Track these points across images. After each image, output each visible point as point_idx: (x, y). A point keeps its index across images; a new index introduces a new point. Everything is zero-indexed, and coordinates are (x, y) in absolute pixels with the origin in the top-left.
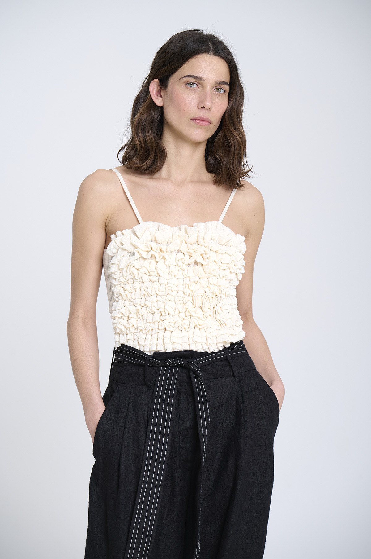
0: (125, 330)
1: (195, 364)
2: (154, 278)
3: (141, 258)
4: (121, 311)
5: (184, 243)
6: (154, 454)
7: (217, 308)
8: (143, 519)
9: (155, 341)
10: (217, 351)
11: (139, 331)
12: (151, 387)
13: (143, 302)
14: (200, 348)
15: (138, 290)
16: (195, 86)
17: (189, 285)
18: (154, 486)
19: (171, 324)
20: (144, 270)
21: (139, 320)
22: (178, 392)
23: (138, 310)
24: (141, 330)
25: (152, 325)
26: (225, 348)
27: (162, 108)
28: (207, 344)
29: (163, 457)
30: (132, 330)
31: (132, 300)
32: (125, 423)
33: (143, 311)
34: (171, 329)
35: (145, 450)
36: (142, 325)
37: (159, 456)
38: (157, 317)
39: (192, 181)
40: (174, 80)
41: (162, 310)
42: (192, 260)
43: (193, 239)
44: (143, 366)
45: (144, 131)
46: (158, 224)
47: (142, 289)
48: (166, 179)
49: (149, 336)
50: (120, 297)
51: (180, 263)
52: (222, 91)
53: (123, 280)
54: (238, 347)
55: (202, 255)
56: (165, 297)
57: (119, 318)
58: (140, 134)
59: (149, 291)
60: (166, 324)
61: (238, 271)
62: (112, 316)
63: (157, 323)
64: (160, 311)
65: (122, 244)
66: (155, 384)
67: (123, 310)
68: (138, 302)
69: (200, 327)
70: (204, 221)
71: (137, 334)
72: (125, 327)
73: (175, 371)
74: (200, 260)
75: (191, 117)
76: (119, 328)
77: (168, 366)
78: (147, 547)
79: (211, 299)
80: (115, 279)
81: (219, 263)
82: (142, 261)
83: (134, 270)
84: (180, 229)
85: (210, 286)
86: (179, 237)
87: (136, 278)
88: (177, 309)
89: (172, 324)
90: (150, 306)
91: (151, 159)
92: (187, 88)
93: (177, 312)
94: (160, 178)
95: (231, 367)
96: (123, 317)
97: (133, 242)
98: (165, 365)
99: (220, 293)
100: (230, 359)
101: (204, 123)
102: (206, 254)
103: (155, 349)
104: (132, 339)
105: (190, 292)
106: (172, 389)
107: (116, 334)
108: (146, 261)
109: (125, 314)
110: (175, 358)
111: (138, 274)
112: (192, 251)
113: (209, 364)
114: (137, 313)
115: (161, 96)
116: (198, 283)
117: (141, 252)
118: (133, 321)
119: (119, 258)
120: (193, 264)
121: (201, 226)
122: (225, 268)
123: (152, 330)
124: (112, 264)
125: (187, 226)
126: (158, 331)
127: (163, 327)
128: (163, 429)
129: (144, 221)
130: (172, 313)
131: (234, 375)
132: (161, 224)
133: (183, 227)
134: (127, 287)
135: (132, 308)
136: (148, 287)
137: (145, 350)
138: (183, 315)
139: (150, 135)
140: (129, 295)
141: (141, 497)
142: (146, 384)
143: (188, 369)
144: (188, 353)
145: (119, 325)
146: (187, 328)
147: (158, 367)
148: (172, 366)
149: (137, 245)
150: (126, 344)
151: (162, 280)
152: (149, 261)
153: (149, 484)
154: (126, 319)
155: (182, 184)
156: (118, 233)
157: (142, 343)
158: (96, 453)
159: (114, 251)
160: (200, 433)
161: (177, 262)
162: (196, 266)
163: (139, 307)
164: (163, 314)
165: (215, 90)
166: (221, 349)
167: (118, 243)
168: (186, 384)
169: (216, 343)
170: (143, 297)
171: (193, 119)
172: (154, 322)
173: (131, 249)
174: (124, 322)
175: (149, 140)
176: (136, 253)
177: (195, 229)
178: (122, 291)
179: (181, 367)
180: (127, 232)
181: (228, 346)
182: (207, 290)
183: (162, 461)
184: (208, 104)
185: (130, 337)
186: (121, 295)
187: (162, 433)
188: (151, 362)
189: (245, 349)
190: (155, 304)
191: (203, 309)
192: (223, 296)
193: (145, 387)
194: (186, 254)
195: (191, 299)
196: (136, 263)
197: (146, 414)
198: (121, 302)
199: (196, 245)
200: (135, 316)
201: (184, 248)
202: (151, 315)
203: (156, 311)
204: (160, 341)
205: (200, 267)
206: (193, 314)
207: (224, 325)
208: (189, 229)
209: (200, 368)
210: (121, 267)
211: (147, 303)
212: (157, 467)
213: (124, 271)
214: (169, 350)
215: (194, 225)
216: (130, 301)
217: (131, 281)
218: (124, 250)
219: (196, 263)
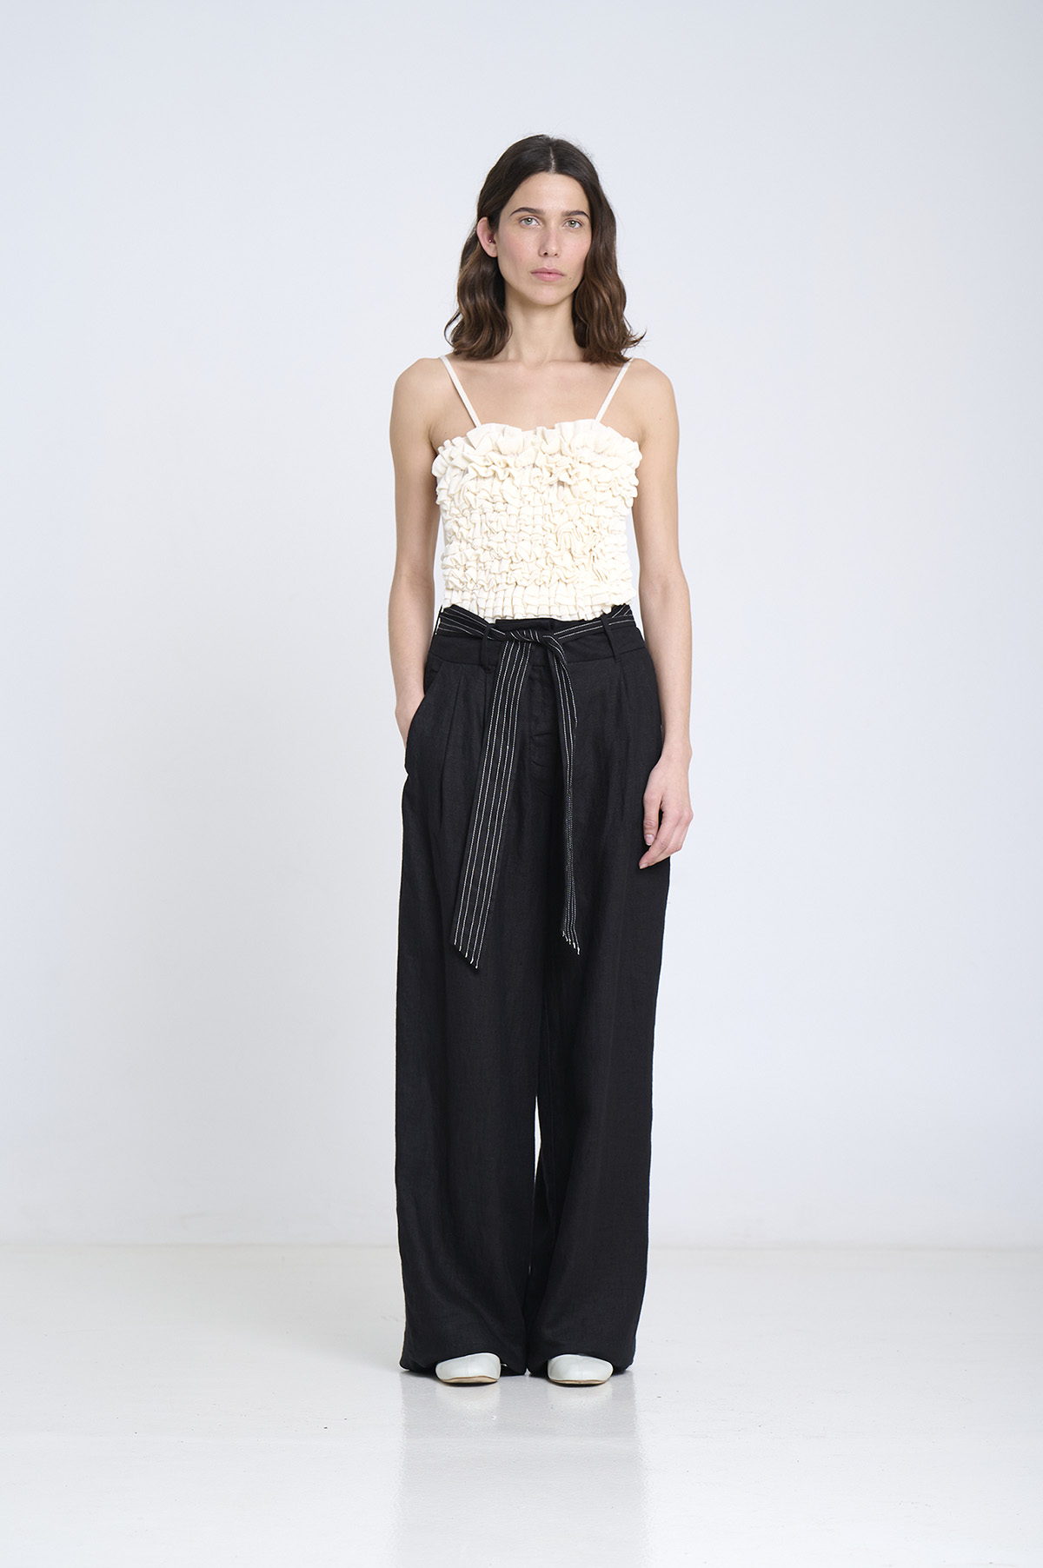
0: (460, 586)
1: (554, 639)
2: (500, 506)
3: (478, 477)
4: (454, 556)
5: (540, 453)
6: (494, 769)
7: (596, 551)
8: (478, 865)
9: (500, 603)
10: (591, 618)
11: (479, 587)
12: (491, 669)
13: (486, 542)
14: (565, 615)
15: (478, 525)
16: (534, 222)
17: (551, 516)
18: (494, 818)
19: (524, 575)
20: (483, 494)
21: (480, 570)
22: (530, 678)
23: (478, 555)
24: (483, 586)
25: (498, 577)
26: (604, 614)
27: (496, 259)
28: (575, 607)
29: (507, 774)
30: (470, 586)
31: (470, 541)
32: (451, 722)
33: (485, 557)
34: (525, 583)
35: (480, 763)
36: (483, 576)
37: (501, 773)
38: (506, 564)
39: (554, 361)
40: (505, 214)
41: (512, 554)
42: (554, 480)
43: (553, 446)
44: (479, 638)
45: (472, 296)
46: (504, 426)
47: (484, 524)
48: (513, 361)
49: (492, 595)
50: (453, 537)
51: (536, 483)
52: (577, 225)
53: (457, 512)
54: (622, 613)
55: (567, 470)
56: (516, 535)
57: (452, 568)
58: (468, 300)
59: (493, 526)
60: (517, 576)
61: (625, 493)
62: (443, 565)
63: (504, 575)
64: (510, 555)
65: (452, 459)
66: (497, 665)
67: (457, 557)
68: (478, 543)
69: (567, 581)
70: (573, 418)
71: (476, 592)
72: (461, 582)
73: (527, 648)
74: (564, 478)
75: (531, 269)
76: (452, 582)
77: (516, 642)
78: (485, 906)
79: (585, 537)
80: (446, 511)
81: (595, 483)
82: (480, 481)
83: (470, 497)
84: (536, 433)
85: (582, 516)
86: (533, 444)
87: (473, 506)
88: (533, 554)
89: (527, 576)
90: (495, 548)
91: (485, 336)
92: (522, 227)
93: (533, 558)
94: (506, 360)
95: (610, 644)
96: (458, 566)
97: (466, 454)
98: (511, 640)
99: (598, 527)
100: (609, 632)
101: (552, 276)
102: (573, 468)
103: (499, 614)
104: (469, 598)
105: (552, 527)
106: (521, 675)
107: (448, 589)
108: (486, 480)
109: (460, 562)
110: (527, 629)
111: (476, 500)
112: (553, 466)
113: (576, 639)
114: (478, 560)
115: (494, 242)
116: (565, 513)
117: (477, 468)
118: (472, 573)
119: (448, 479)
120: (556, 485)
121: (568, 426)
122: (603, 489)
123: (498, 585)
124: (440, 489)
125: (545, 428)
126: (506, 587)
127: (513, 581)
128: (506, 733)
129: (482, 424)
130: (527, 558)
131: (614, 656)
132: (507, 426)
133: (539, 429)
134: (462, 521)
135: (470, 553)
136: (491, 519)
137: (486, 615)
138: (542, 562)
139: (482, 300)
140: (465, 533)
141: (475, 834)
142: (481, 665)
143: (544, 646)
144: (548, 621)
145: (451, 579)
146: (547, 582)
147: (502, 641)
148: (523, 642)
149: (471, 458)
150: (459, 605)
151: (512, 510)
152: (490, 480)
153: (487, 814)
154: (462, 569)
155: (539, 364)
156: (447, 443)
157: (482, 605)
158: (409, 765)
159: (442, 470)
160: (562, 742)
161: (532, 481)
162: (561, 487)
163: (480, 551)
164: (515, 560)
165: (567, 224)
166: (598, 616)
167: (446, 456)
168: (541, 668)
169: (591, 606)
170: (484, 535)
171: (534, 273)
172: (501, 574)
173: (463, 464)
174: (460, 573)
175: (482, 309)
176: (470, 470)
177: (557, 431)
178: (456, 529)
179: (534, 642)
180: (458, 440)
181: (608, 611)
182: (578, 523)
183: (506, 780)
184: (553, 248)
185: (467, 595)
186: (454, 534)
187: (506, 739)
188: (491, 633)
189: (632, 618)
190: (503, 545)
191: (573, 552)
192: (605, 533)
193: (482, 670)
194: (544, 469)
195: (553, 537)
196: (472, 485)
197: (482, 710)
198: (456, 543)
199: (559, 455)
200: (473, 564)
201: (541, 461)
202: (496, 562)
203: (505, 556)
204: (508, 602)
205: (567, 489)
206: (557, 561)
207: (604, 578)
208: (548, 432)
209: (563, 645)
210: (452, 492)
211: (490, 544)
212: (498, 789)
213: (456, 497)
214: (519, 617)
215: (556, 425)
216: (468, 543)
217: (467, 512)
218: (455, 467)
219: (561, 483)
